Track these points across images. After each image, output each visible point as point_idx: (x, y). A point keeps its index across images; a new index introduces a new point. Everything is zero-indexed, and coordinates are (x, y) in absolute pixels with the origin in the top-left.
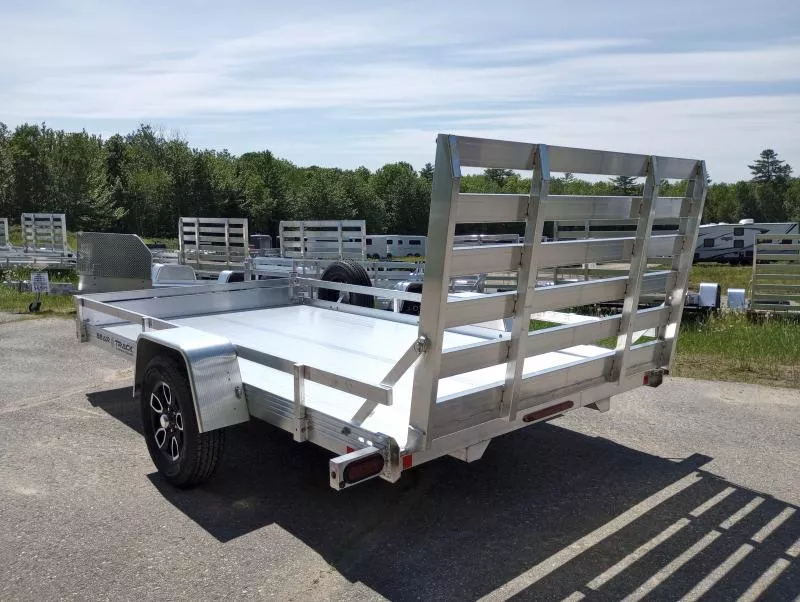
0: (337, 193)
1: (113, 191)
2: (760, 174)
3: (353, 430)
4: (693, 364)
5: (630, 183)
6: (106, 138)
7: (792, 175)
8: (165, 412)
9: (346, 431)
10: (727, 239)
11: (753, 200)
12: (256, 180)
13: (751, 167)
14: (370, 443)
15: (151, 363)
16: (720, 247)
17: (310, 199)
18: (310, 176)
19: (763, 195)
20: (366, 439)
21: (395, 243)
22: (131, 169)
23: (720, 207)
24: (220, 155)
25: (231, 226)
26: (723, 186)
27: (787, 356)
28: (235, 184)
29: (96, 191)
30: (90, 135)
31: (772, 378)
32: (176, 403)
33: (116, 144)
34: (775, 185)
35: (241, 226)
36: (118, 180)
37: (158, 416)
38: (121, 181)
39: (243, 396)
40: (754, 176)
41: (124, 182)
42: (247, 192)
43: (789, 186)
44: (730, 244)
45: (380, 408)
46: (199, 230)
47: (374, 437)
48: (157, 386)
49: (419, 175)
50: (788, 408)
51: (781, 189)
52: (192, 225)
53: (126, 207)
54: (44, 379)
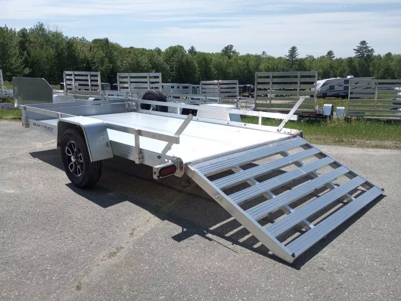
0: (144, 61)
1: (23, 59)
2: (359, 54)
3: (162, 156)
4: (317, 139)
5: (295, 57)
6: (18, 30)
7: (374, 54)
8: (73, 154)
9: (159, 157)
10: (340, 86)
11: (355, 66)
12: (101, 54)
13: (355, 50)
14: (170, 161)
15: (65, 132)
16: (337, 90)
17: (130, 64)
18: (130, 52)
19: (359, 64)
20: (168, 160)
21: (176, 87)
22: (32, 47)
23: (339, 70)
24: (80, 40)
25: (91, 76)
26: (340, 59)
27: (360, 136)
28: (89, 56)
29: (14, 59)
30: (9, 29)
31: (351, 144)
32: (79, 150)
33: (23, 33)
34: (366, 60)
35: (97, 76)
36: (25, 52)
37: (70, 157)
38: (27, 53)
39: (110, 146)
40: (356, 54)
41: (29, 54)
42: (96, 60)
43: (372, 60)
44: (342, 88)
45: (174, 146)
46: (74, 78)
47: (172, 158)
48: (68, 143)
49: (187, 52)
50: (356, 155)
51: (368, 61)
52: (71, 75)
53: (30, 67)
54: (6, 147)
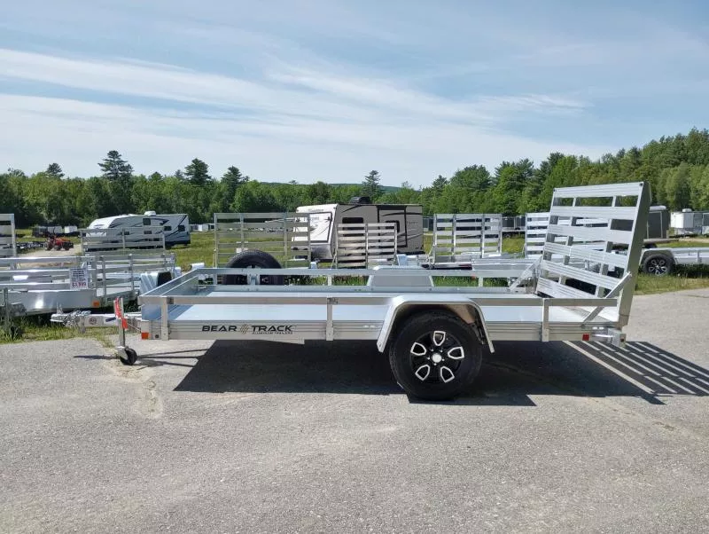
2: (109, 172)
3: (587, 324)
7: (134, 174)
9: (583, 326)
13: (101, 165)
19: (115, 191)
20: (599, 327)
32: (453, 341)
34: (122, 182)
40: (104, 173)
43: (133, 183)
47: (605, 324)
51: (127, 184)
